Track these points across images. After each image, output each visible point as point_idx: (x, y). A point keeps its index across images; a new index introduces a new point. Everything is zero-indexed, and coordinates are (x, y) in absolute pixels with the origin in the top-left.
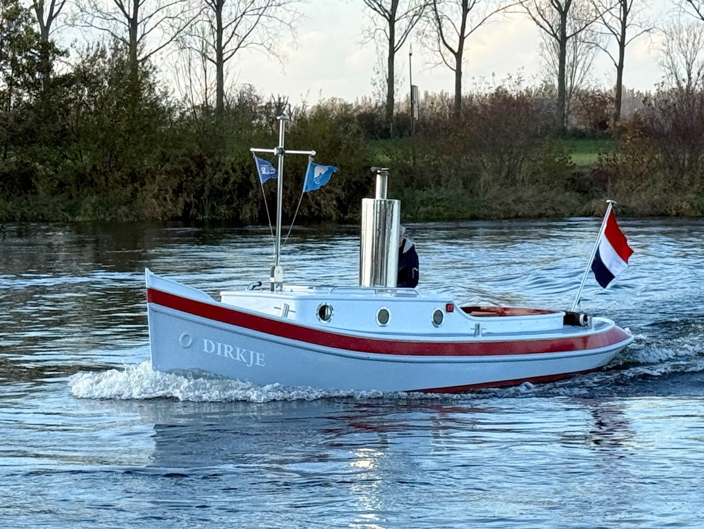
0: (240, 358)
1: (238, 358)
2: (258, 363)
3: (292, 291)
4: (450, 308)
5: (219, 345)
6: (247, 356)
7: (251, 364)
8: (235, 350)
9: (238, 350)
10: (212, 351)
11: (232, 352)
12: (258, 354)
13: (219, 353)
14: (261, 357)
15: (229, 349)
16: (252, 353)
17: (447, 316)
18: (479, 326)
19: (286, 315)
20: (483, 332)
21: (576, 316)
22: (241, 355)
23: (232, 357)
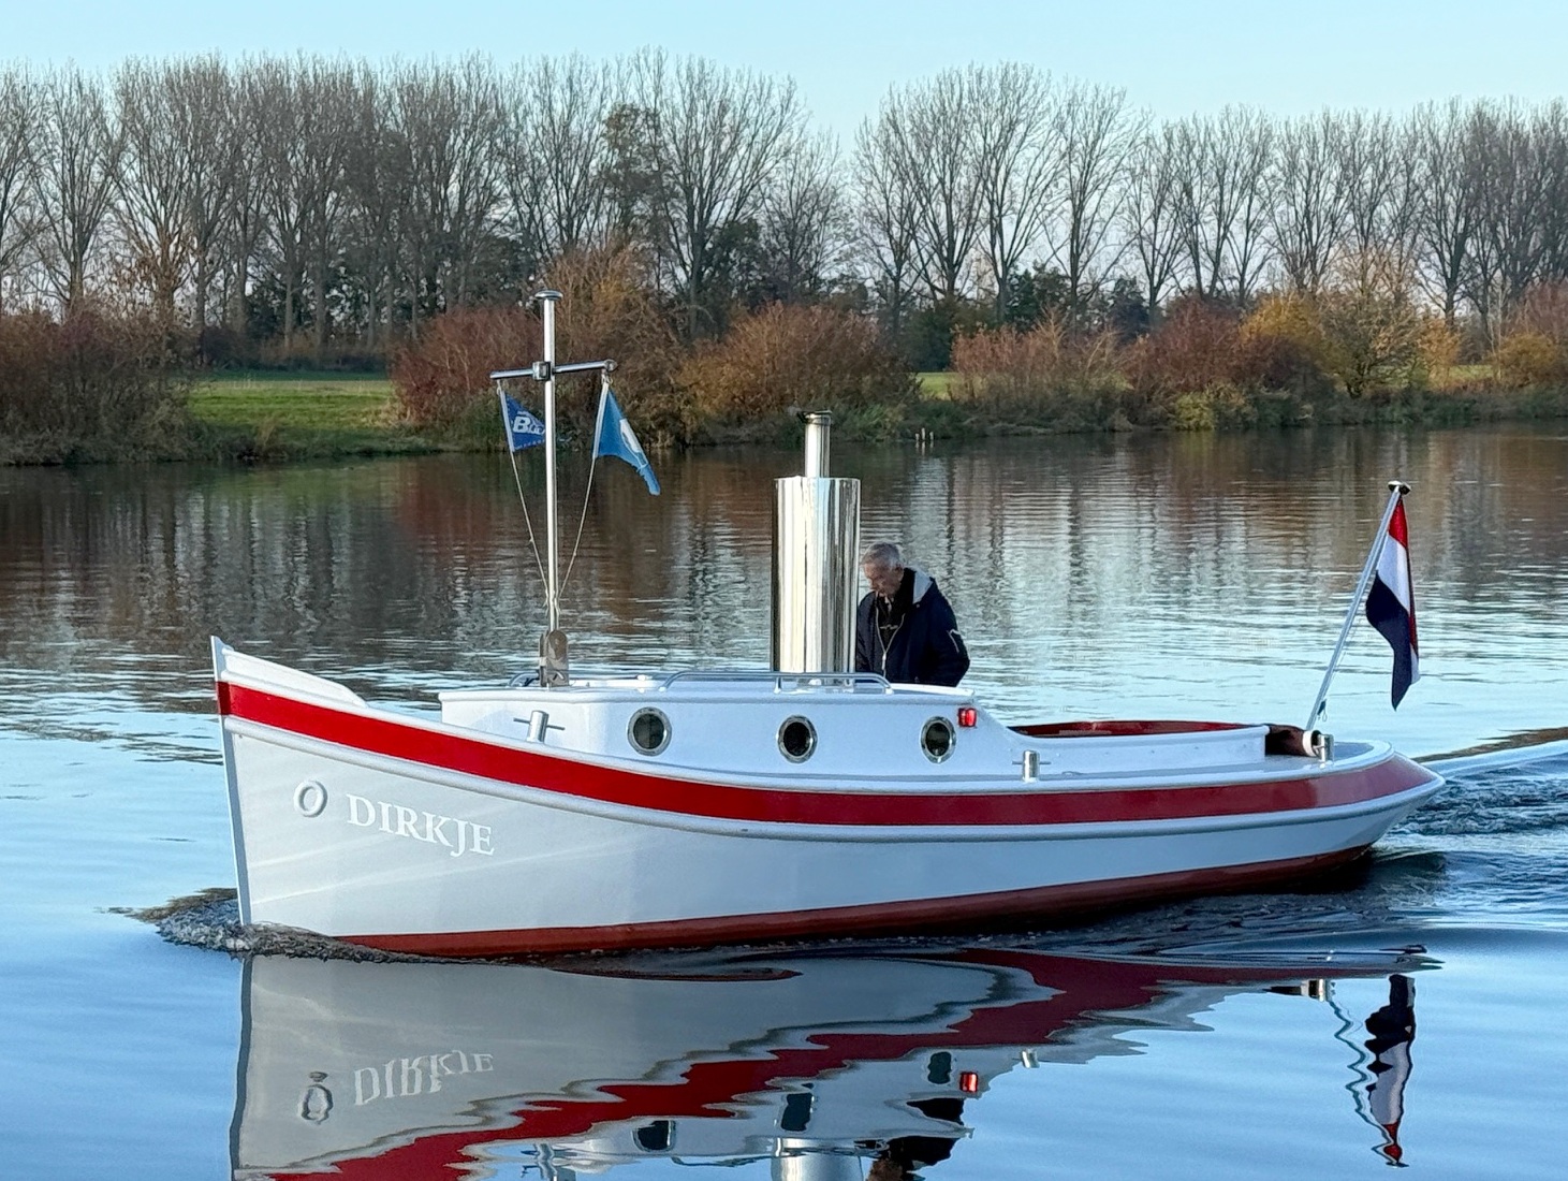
0: (436, 837)
1: (430, 838)
2: (477, 848)
4: (968, 718)
5: (385, 808)
6: (451, 833)
7: (461, 852)
8: (422, 819)
9: (430, 817)
10: (370, 822)
11: (415, 826)
12: (477, 828)
13: (386, 826)
14: (483, 833)
15: (407, 817)
16: (462, 825)
17: (960, 735)
18: (1034, 757)
19: (541, 737)
20: (1042, 770)
21: (1294, 733)
22: (437, 829)
23: (417, 836)
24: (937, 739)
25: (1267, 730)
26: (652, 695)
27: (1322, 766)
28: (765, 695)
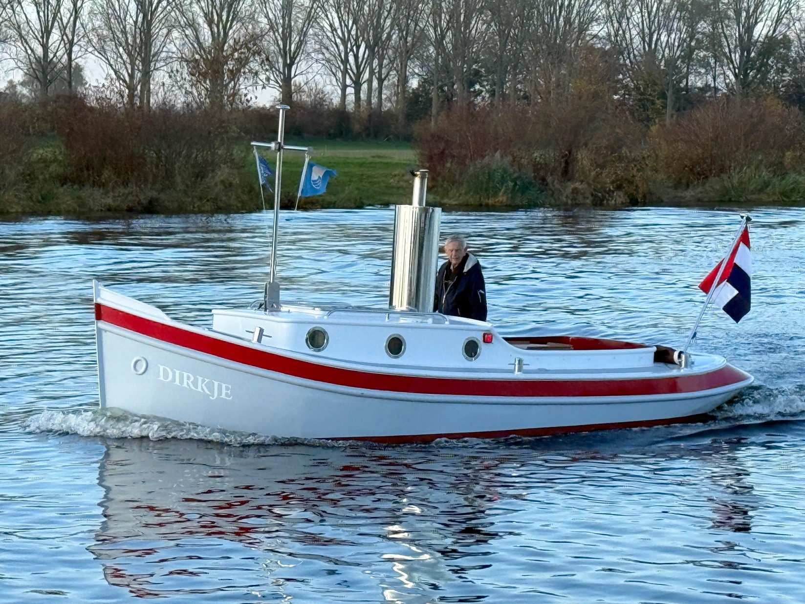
0: (202, 389)
1: (200, 389)
2: (223, 396)
3: (289, 312)
4: (488, 338)
5: (177, 372)
6: (210, 387)
7: (216, 396)
8: (196, 379)
10: (168, 380)
11: (192, 382)
12: (224, 386)
13: (177, 382)
14: (227, 389)
15: (188, 378)
16: (216, 384)
17: (483, 348)
18: (520, 361)
19: (259, 340)
20: (525, 367)
21: (670, 352)
22: (203, 385)
23: (192, 387)
24: (471, 349)
25: (655, 349)
26: (319, 321)
27: (682, 371)
28: (379, 322)
